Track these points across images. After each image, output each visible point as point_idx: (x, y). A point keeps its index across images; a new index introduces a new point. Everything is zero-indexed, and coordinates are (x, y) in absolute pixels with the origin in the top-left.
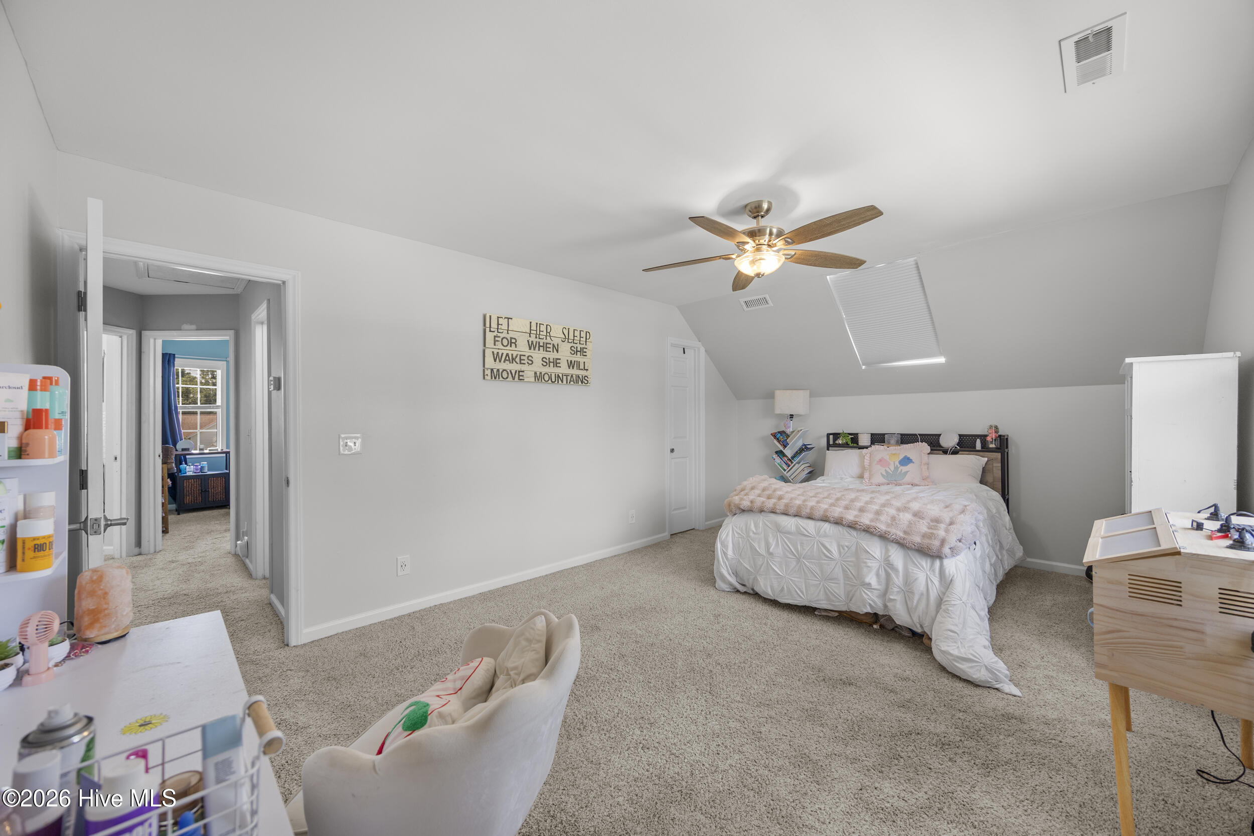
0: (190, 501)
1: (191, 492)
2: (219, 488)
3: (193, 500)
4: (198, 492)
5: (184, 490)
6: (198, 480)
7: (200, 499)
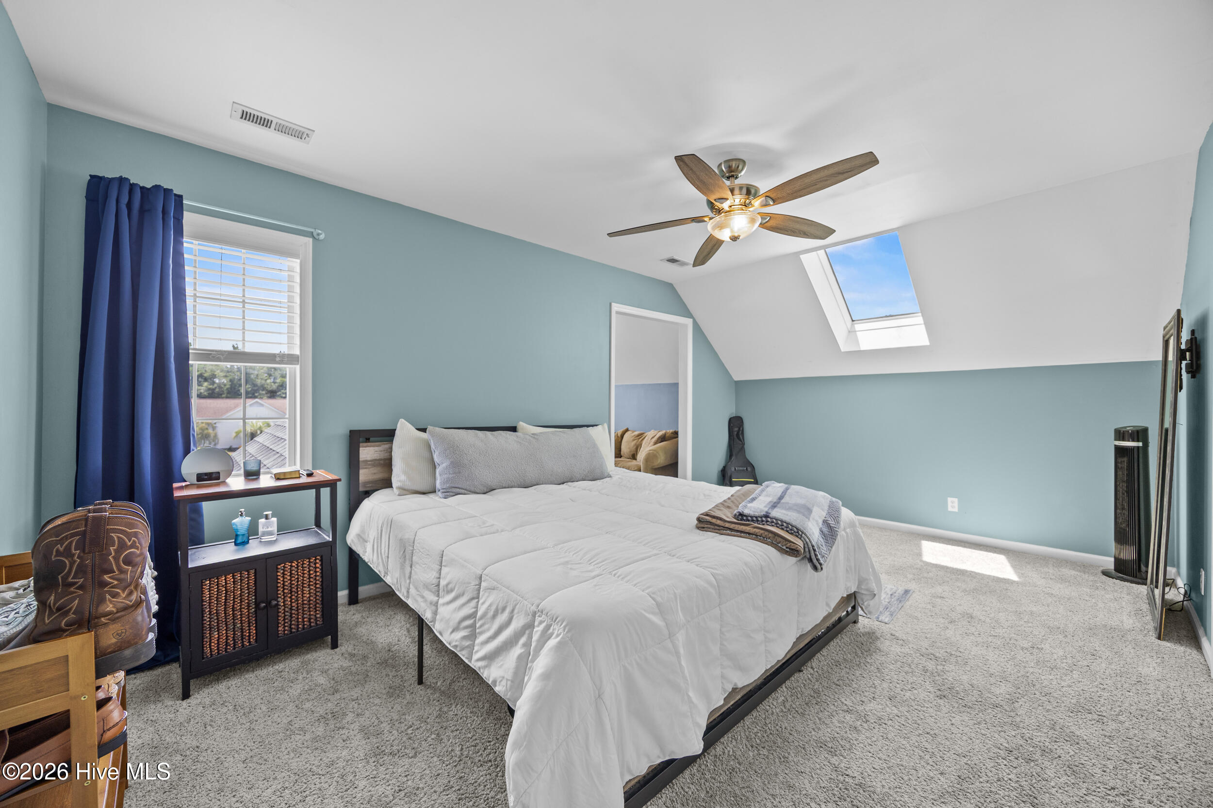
1: (226, 613)
2: (306, 590)
3: (230, 642)
4: (245, 612)
6: (245, 575)
7: (253, 631)
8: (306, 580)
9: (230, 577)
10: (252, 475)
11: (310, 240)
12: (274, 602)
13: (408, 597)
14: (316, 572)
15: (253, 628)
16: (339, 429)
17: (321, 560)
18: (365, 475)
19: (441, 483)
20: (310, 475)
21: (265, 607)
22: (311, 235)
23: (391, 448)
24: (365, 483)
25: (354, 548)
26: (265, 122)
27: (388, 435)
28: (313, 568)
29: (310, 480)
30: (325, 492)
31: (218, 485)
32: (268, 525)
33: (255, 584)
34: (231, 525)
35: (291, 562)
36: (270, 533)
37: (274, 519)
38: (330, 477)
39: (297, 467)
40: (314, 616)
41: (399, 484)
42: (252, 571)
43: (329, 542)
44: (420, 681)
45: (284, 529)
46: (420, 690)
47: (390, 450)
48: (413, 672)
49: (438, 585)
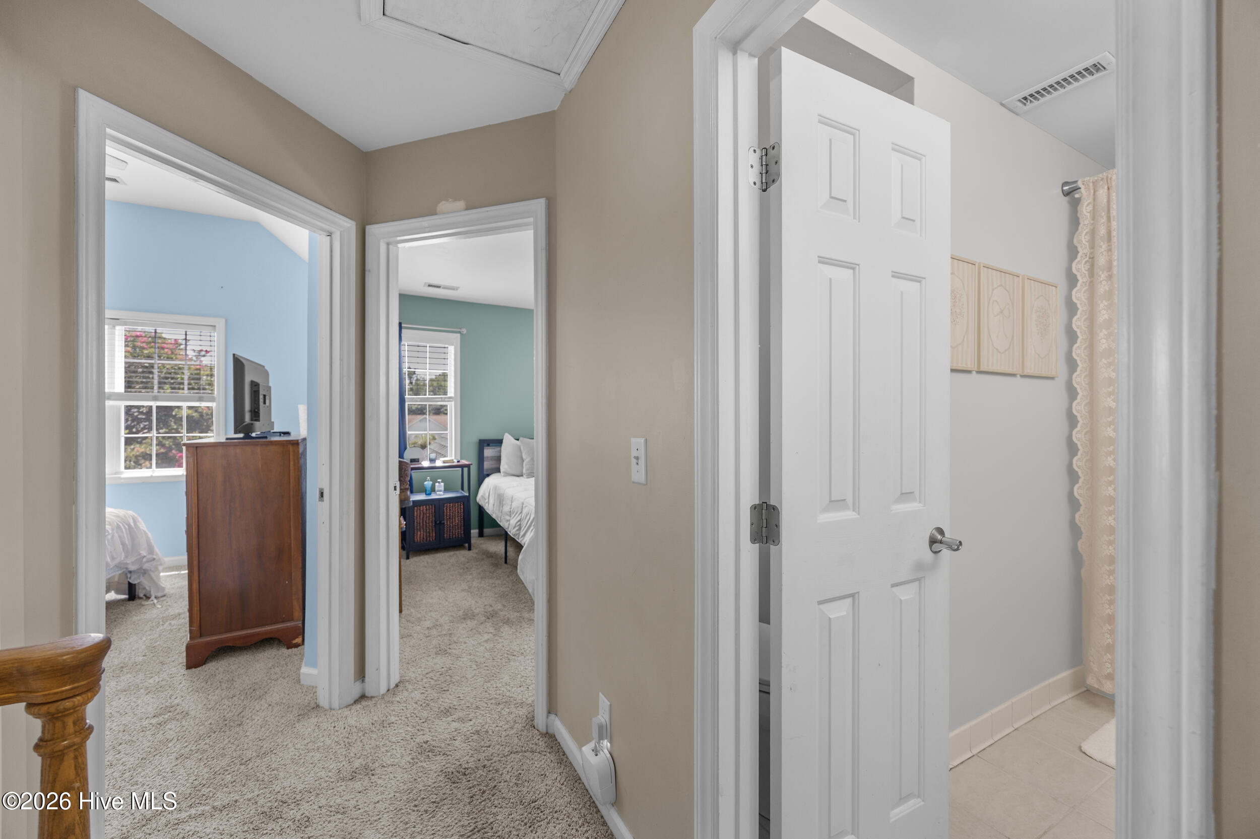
0: (422, 538)
1: (423, 524)
2: (457, 518)
3: (425, 538)
4: (431, 524)
5: (414, 522)
6: (431, 506)
7: (434, 535)
8: (457, 514)
9: (424, 507)
10: (432, 461)
11: (459, 335)
12: (443, 522)
13: (500, 522)
14: (461, 510)
15: (434, 533)
16: (474, 438)
17: (463, 504)
18: (487, 465)
19: (526, 470)
20: (458, 462)
21: (439, 523)
22: (460, 332)
23: (501, 450)
24: (487, 470)
25: (480, 503)
26: (439, 287)
27: (499, 442)
28: (459, 509)
29: (458, 464)
30: (466, 470)
31: (419, 464)
32: (440, 486)
33: (435, 512)
34: (423, 484)
35: (450, 504)
36: (441, 491)
37: (442, 484)
38: (467, 463)
39: (453, 458)
40: (459, 532)
41: (504, 470)
42: (433, 506)
43: (467, 496)
44: (506, 562)
45: (446, 490)
46: (506, 565)
47: (500, 451)
48: (504, 560)
49: (510, 512)
